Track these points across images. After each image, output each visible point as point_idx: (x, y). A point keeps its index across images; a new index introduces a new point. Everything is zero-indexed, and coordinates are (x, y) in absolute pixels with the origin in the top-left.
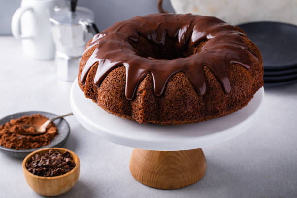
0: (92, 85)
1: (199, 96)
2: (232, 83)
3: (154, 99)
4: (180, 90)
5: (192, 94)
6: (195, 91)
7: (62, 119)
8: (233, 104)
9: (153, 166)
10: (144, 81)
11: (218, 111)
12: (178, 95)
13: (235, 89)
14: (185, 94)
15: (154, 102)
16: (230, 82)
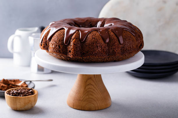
0: (46, 41)
1: (105, 43)
2: (124, 39)
3: (80, 44)
4: (94, 39)
5: (101, 41)
6: (103, 40)
7: (31, 82)
8: (124, 51)
9: (80, 96)
10: (75, 34)
11: (116, 52)
12: (93, 41)
13: (126, 42)
14: (97, 41)
15: (79, 45)
16: (123, 39)
